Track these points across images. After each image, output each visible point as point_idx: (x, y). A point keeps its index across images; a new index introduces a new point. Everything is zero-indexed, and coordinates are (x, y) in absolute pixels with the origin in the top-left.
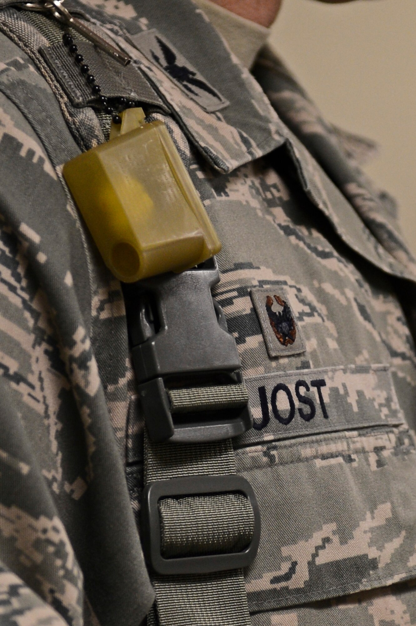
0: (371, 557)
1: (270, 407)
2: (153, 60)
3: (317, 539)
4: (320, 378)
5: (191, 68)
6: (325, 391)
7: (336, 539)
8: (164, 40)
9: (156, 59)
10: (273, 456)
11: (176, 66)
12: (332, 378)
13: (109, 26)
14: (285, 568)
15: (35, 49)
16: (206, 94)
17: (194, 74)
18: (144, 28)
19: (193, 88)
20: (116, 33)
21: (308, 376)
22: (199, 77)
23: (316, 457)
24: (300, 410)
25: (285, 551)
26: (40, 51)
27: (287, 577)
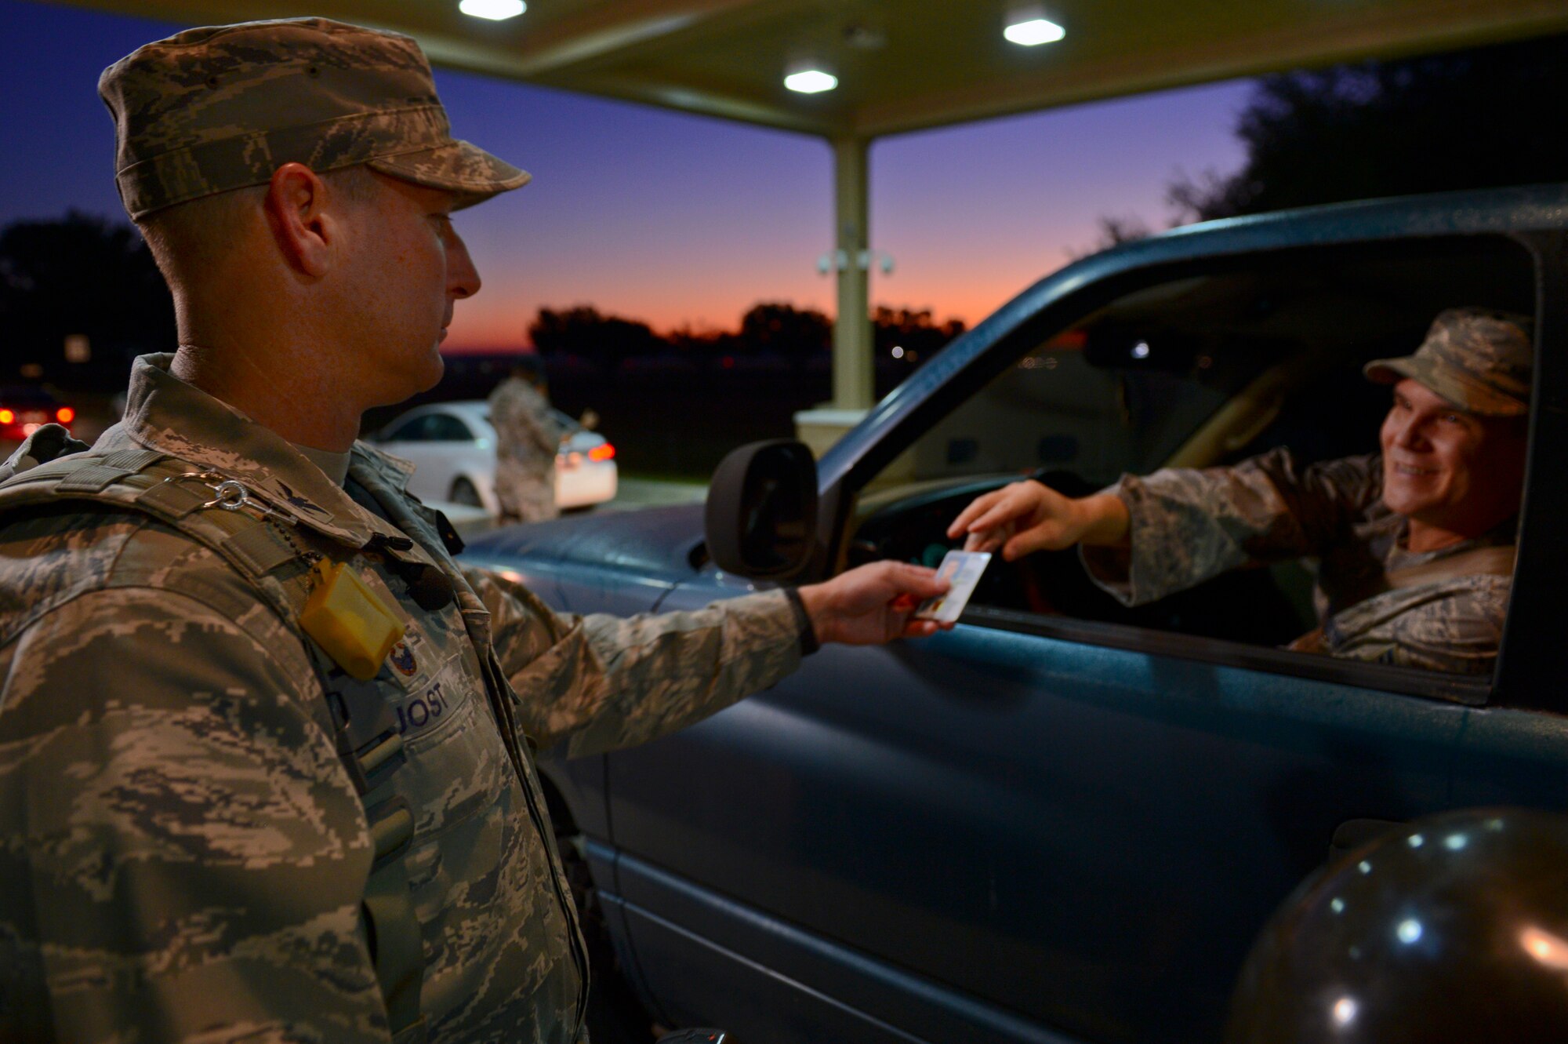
0: (483, 789)
1: (407, 719)
2: (279, 496)
3: (448, 792)
4: (435, 683)
5: (304, 498)
6: (441, 689)
7: (461, 788)
8: (283, 482)
9: (280, 494)
10: (413, 749)
11: (294, 498)
12: (441, 680)
13: (243, 479)
14: (426, 818)
15: (218, 543)
16: (318, 512)
17: (306, 501)
18: (267, 475)
19: (310, 510)
20: (249, 482)
21: (430, 685)
22: (310, 502)
23: (445, 738)
24: (433, 712)
25: (425, 808)
26: (223, 544)
27: (429, 823)
